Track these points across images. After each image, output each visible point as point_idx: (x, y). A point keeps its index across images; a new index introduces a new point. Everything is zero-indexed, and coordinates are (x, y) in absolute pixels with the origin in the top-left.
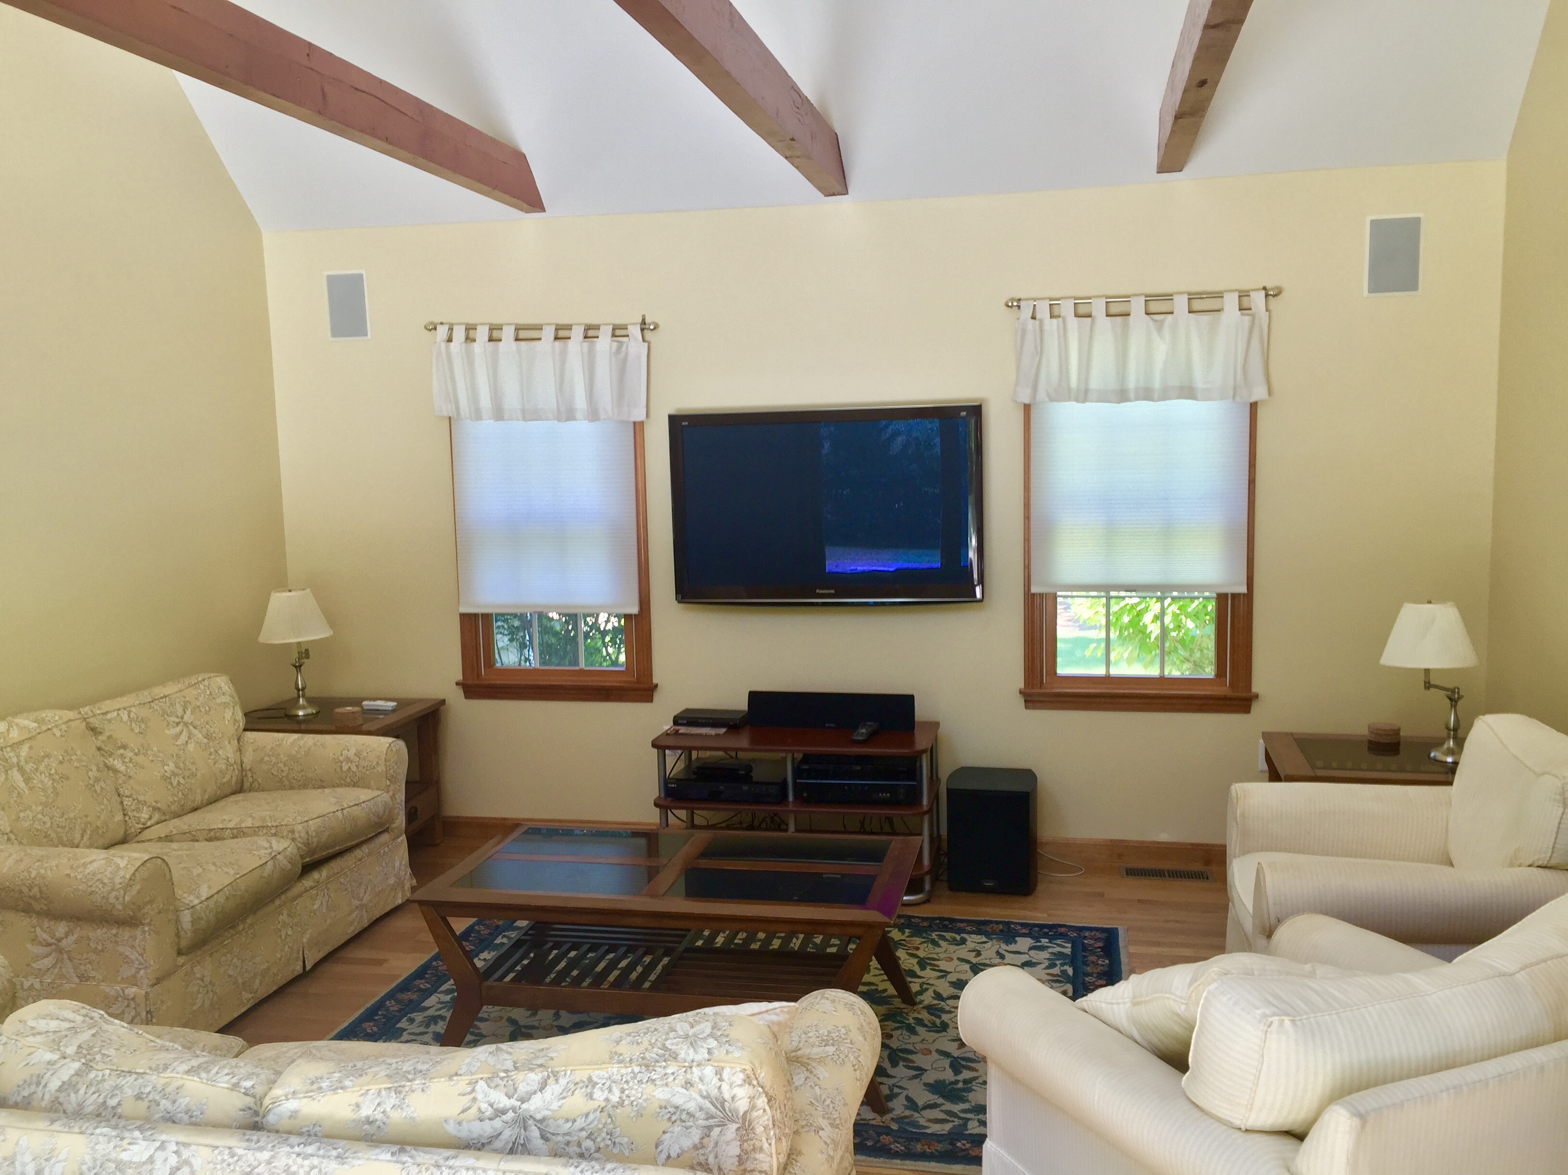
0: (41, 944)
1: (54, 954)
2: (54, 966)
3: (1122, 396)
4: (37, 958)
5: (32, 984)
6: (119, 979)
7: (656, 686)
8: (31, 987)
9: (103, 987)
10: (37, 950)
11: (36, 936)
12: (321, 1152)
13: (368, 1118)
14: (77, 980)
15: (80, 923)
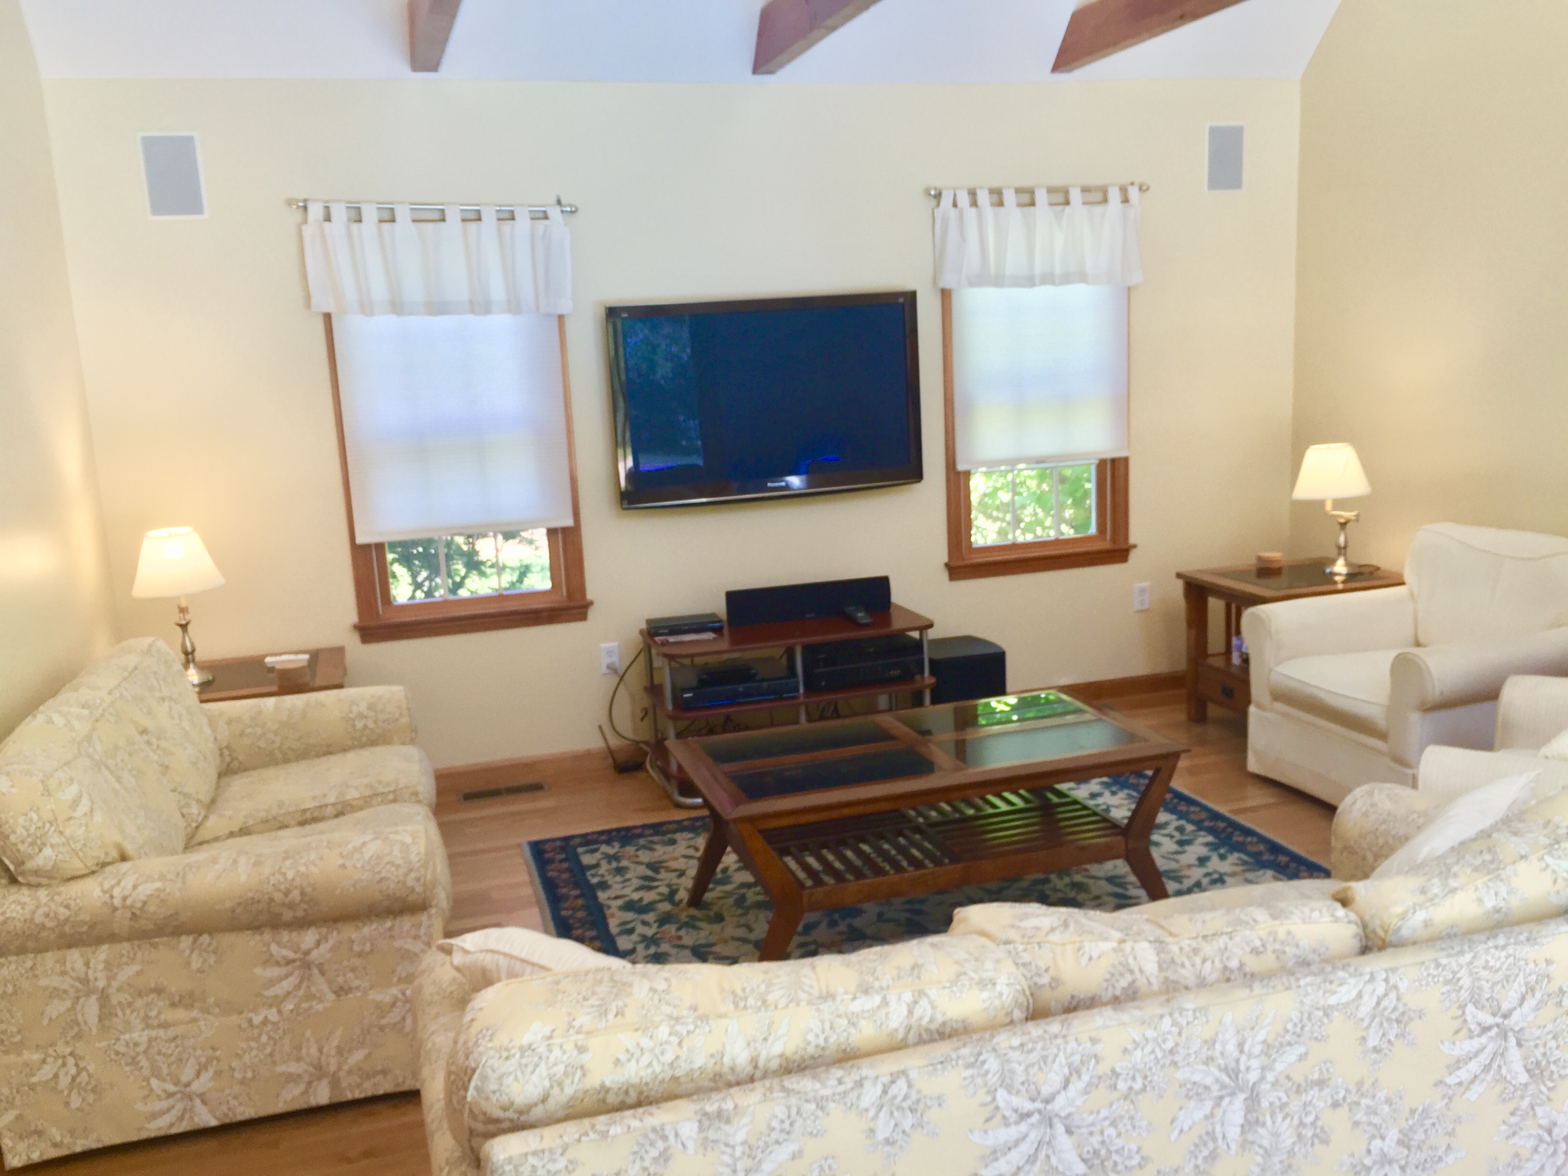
0: (278, 964)
1: (297, 973)
2: (298, 987)
3: (1030, 281)
4: (271, 983)
5: (266, 1017)
6: (395, 979)
7: (591, 603)
8: (265, 1021)
9: (375, 996)
10: (274, 972)
11: (271, 955)
12: (1512, 941)
13: (1494, 907)
14: (332, 997)
15: (339, 925)
